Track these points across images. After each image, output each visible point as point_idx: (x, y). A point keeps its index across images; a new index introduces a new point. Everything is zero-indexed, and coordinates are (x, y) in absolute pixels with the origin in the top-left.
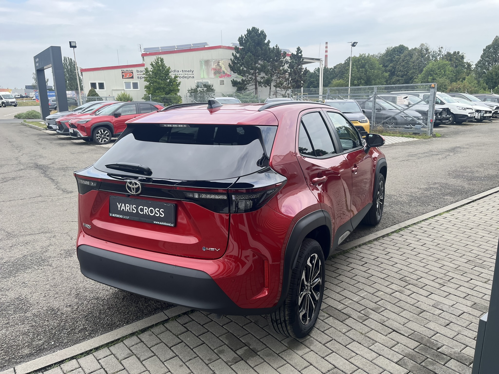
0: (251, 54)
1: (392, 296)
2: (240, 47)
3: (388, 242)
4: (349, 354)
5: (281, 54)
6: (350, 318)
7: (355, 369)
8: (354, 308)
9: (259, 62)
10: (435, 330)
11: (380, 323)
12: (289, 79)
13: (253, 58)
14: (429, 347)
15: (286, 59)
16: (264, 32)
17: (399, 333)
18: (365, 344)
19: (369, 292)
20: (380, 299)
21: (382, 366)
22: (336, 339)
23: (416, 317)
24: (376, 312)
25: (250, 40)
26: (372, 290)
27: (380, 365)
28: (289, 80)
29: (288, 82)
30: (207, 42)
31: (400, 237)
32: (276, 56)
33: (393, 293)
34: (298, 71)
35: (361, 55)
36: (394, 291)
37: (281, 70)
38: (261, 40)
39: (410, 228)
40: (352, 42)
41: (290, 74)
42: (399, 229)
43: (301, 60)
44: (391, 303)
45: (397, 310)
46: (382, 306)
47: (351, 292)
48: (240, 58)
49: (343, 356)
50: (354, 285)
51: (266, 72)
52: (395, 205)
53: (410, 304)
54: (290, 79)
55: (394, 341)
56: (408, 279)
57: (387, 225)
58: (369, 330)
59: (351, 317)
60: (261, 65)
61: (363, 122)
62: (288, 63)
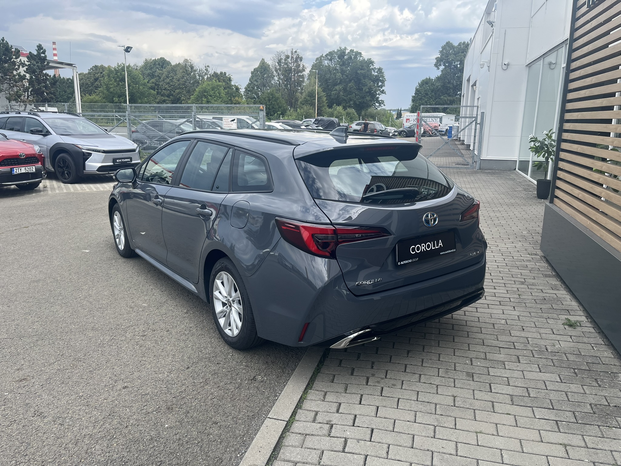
4: (503, 380)
5: (11, 52)
12: (30, 88)
17: (506, 348)
28: (28, 91)
29: (28, 94)
32: (4, 54)
34: (43, 78)
35: (119, 65)
37: (14, 76)
40: (124, 46)
41: (30, 81)
43: (46, 63)
49: (502, 384)
54: (30, 90)
55: (513, 356)
62: (24, 65)
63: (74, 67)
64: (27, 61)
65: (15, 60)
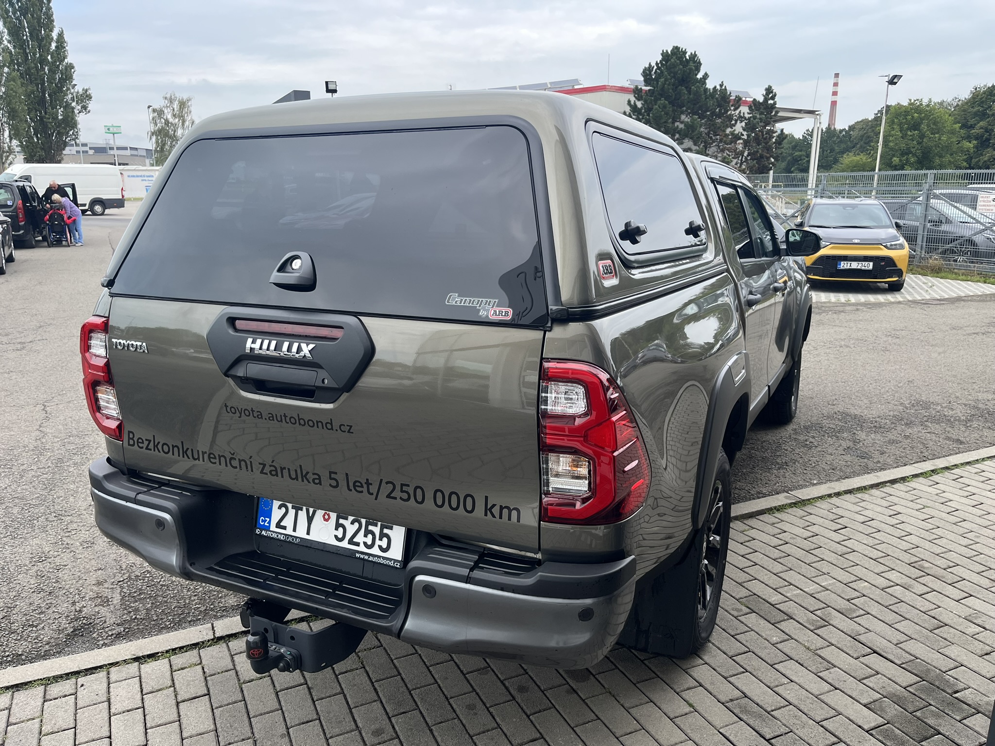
0: (667, 102)
1: (885, 592)
2: (644, 88)
3: (902, 494)
4: (776, 679)
5: (729, 102)
6: (791, 621)
7: (782, 705)
8: (802, 604)
9: (683, 117)
10: (959, 659)
11: (851, 637)
12: (744, 152)
13: (671, 109)
14: (938, 688)
15: (740, 112)
16: (695, 55)
17: (884, 658)
18: (811, 667)
19: (839, 579)
20: (858, 594)
21: (836, 707)
22: (756, 651)
23: (925, 633)
24: (846, 616)
25: (666, 73)
26: (845, 577)
27: (832, 705)
28: (743, 156)
29: (742, 160)
30: (579, 79)
31: (930, 486)
32: (719, 106)
33: (889, 587)
34: (765, 136)
35: (912, 101)
36: (893, 584)
37: (726, 135)
38: (690, 73)
39: (956, 471)
40: (889, 75)
41: (746, 143)
42: (932, 471)
43: (773, 113)
44: (880, 604)
45: (890, 617)
46: (860, 606)
47: (803, 575)
48: (643, 111)
49: (763, 681)
50: (812, 565)
51: (695, 138)
52: (934, 423)
53: (920, 611)
54: (746, 154)
55: (869, 670)
56: (927, 565)
57: (907, 460)
58: (825, 645)
59: (794, 619)
60: (686, 124)
61: (893, 247)
62: (743, 119)
63: (817, 115)
64: (748, 113)
65: (733, 113)
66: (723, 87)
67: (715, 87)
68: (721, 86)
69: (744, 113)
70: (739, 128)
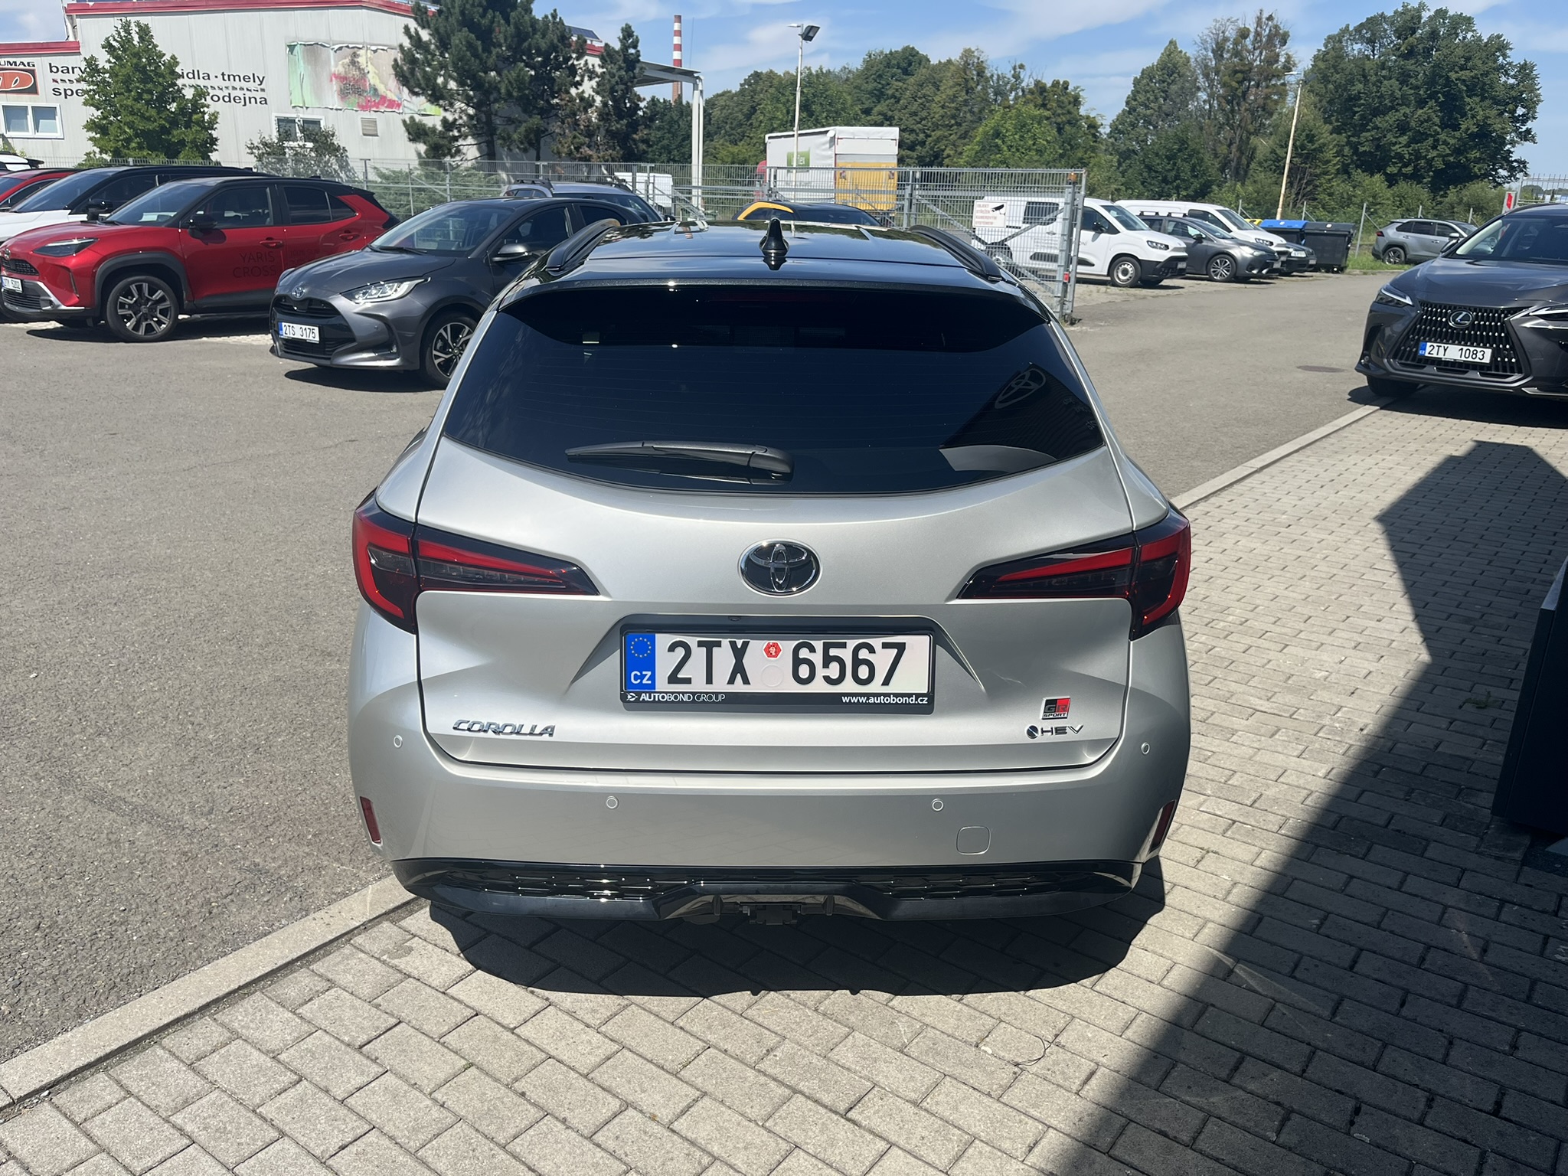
2: (430, 7)
5: (570, 44)
13: (480, 48)
15: (586, 63)
32: (556, 49)
40: (802, 26)
41: (603, 116)
48: (433, 47)
51: (524, 101)
63: (698, 78)
64: (599, 66)
66: (558, 20)
67: (546, 17)
68: (554, 16)
69: (593, 66)
70: (588, 87)
